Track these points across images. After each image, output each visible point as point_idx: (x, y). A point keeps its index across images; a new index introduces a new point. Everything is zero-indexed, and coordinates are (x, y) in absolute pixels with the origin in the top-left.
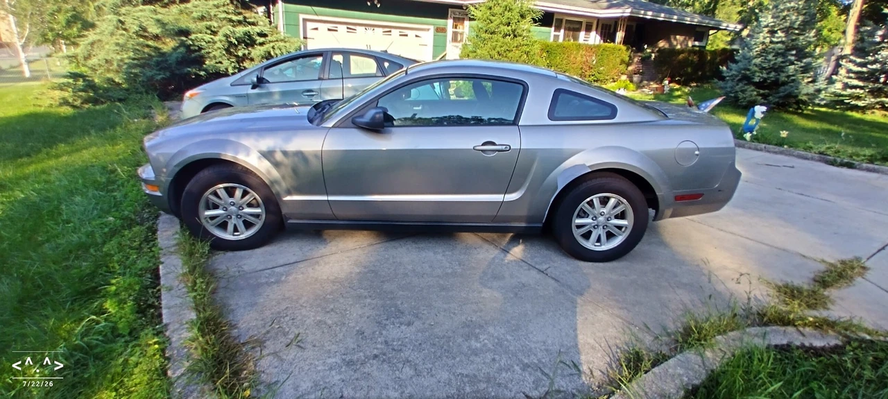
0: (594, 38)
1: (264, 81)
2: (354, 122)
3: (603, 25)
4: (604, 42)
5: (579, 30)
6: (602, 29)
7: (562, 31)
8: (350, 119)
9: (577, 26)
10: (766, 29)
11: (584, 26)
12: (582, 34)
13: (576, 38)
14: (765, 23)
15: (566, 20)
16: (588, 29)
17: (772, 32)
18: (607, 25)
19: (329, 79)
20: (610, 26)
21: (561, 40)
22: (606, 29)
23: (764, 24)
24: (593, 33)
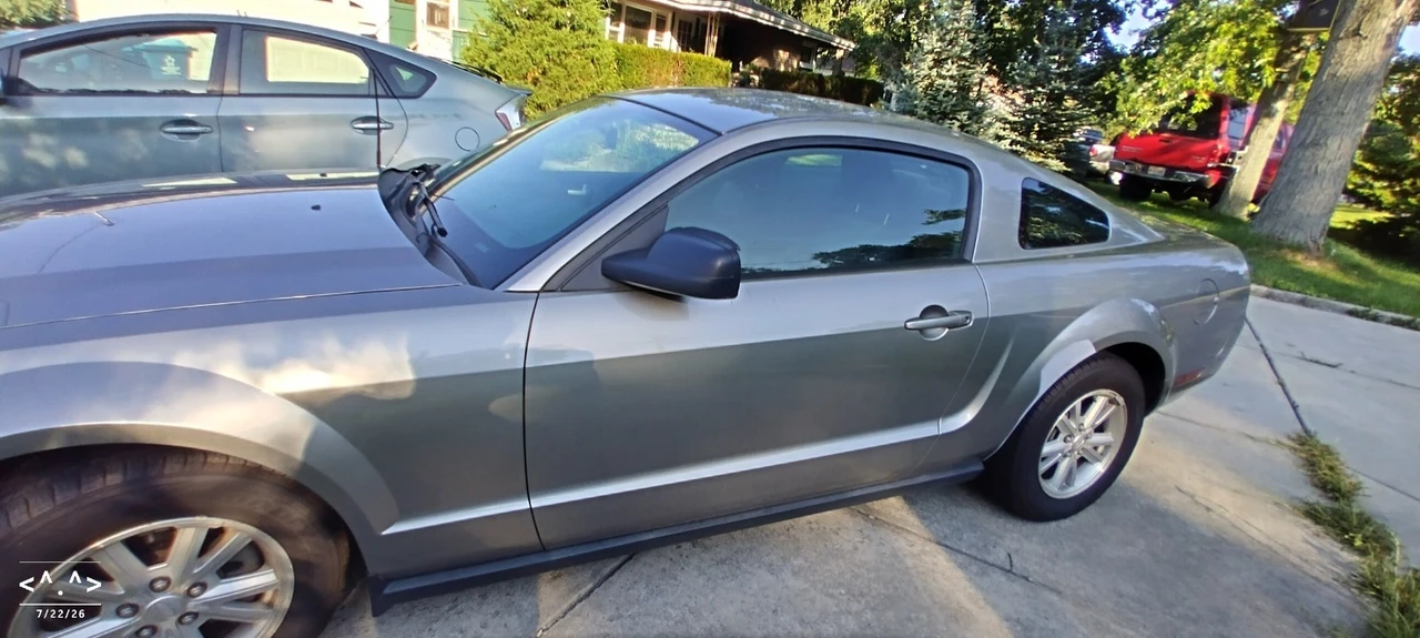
0: (668, 42)
1: (23, 88)
2: (607, 273)
3: (680, 22)
4: (683, 50)
5: (645, 26)
6: (679, 29)
7: (622, 25)
8: (598, 265)
9: (641, 20)
10: (930, 57)
11: (653, 21)
12: (652, 33)
13: (641, 39)
14: (930, 48)
15: (628, 7)
16: (660, 27)
17: (938, 63)
18: (686, 23)
19: (240, 95)
20: (691, 25)
21: (621, 39)
22: (685, 30)
23: (927, 48)
24: (667, 35)
